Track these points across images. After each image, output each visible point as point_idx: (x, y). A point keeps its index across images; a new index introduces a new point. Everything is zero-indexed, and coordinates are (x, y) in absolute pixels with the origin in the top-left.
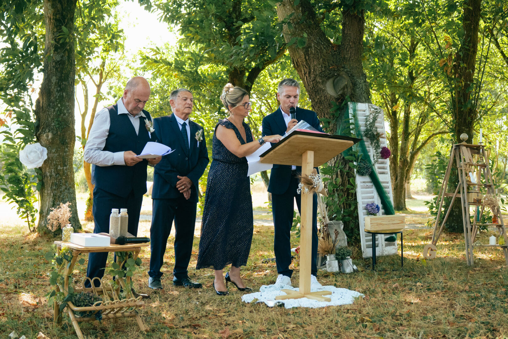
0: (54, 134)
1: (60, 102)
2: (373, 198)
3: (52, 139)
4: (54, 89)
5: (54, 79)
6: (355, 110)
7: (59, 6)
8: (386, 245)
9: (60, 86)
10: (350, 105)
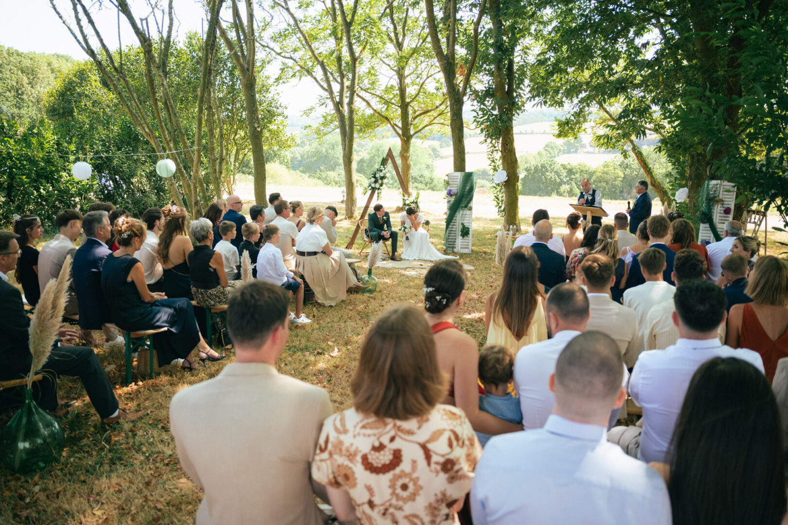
2: (710, 237)
10: (706, 182)
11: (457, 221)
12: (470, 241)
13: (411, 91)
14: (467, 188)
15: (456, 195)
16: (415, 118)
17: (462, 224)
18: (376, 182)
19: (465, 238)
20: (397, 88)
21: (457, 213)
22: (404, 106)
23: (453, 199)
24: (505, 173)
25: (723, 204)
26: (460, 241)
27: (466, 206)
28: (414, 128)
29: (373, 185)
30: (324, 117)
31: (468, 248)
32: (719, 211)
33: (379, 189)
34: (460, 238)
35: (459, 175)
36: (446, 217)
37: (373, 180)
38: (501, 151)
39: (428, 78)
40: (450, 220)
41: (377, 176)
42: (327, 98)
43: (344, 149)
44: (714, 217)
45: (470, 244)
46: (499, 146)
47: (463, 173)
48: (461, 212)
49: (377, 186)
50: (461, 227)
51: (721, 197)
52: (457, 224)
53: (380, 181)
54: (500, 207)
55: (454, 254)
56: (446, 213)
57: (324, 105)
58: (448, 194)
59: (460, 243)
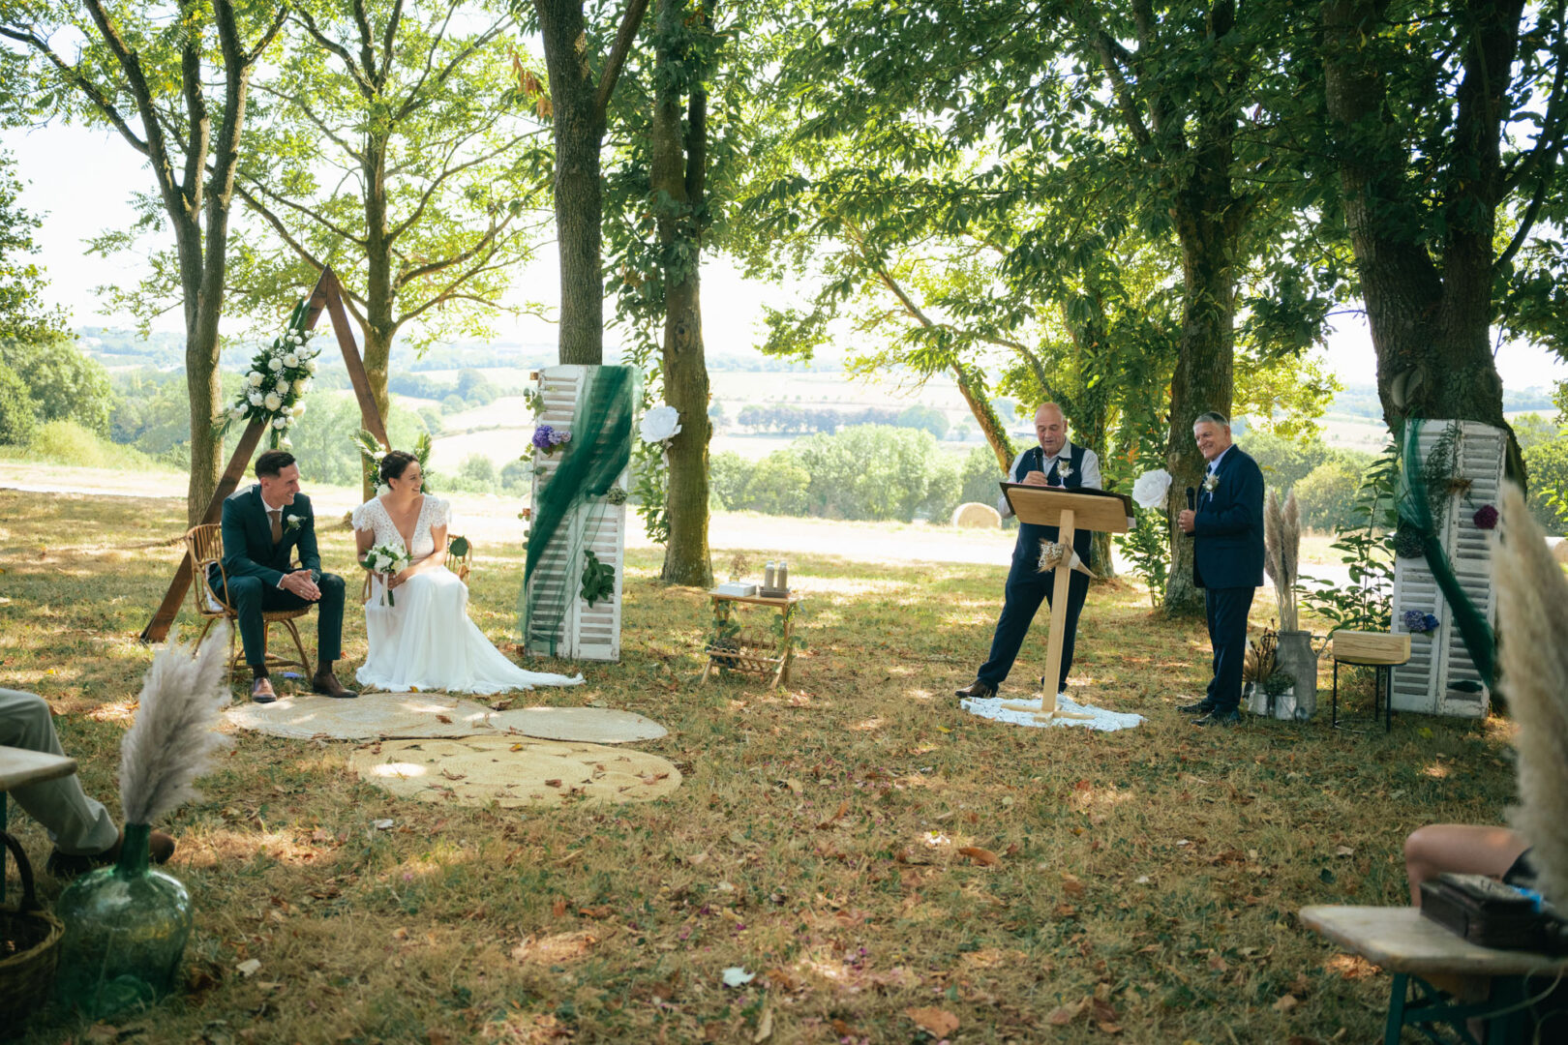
0: (1183, 456)
1: (1195, 403)
2: (1432, 601)
3: (1180, 462)
4: (1188, 381)
5: (1188, 367)
6: (1415, 434)
7: (1198, 244)
8: (1448, 697)
9: (1196, 377)
10: (1408, 426)
11: (570, 543)
12: (617, 617)
13: (395, 213)
14: (609, 423)
15: (565, 445)
16: (405, 280)
17: (589, 553)
18: (266, 387)
19: (600, 604)
20: (361, 201)
21: (570, 515)
22: (378, 246)
23: (553, 463)
24: (673, 415)
25: (1468, 496)
26: (578, 614)
27: (603, 490)
28: (403, 306)
29: (256, 399)
30: (156, 264)
31: (607, 641)
32: (1455, 517)
33: (278, 414)
34: (580, 603)
35: (580, 376)
36: (527, 525)
37: (258, 378)
38: (664, 351)
39: (445, 174)
40: (540, 542)
41: (274, 364)
42: (159, 205)
43: (192, 329)
44: (1443, 537)
45: (616, 628)
46: (659, 336)
47: (596, 368)
48: (585, 510)
49: (272, 401)
50: (582, 564)
51: (1462, 471)
52: (569, 553)
53: (283, 387)
54: (655, 514)
55: (560, 663)
56: (527, 513)
57: (152, 224)
58: (537, 442)
59: (577, 625)
